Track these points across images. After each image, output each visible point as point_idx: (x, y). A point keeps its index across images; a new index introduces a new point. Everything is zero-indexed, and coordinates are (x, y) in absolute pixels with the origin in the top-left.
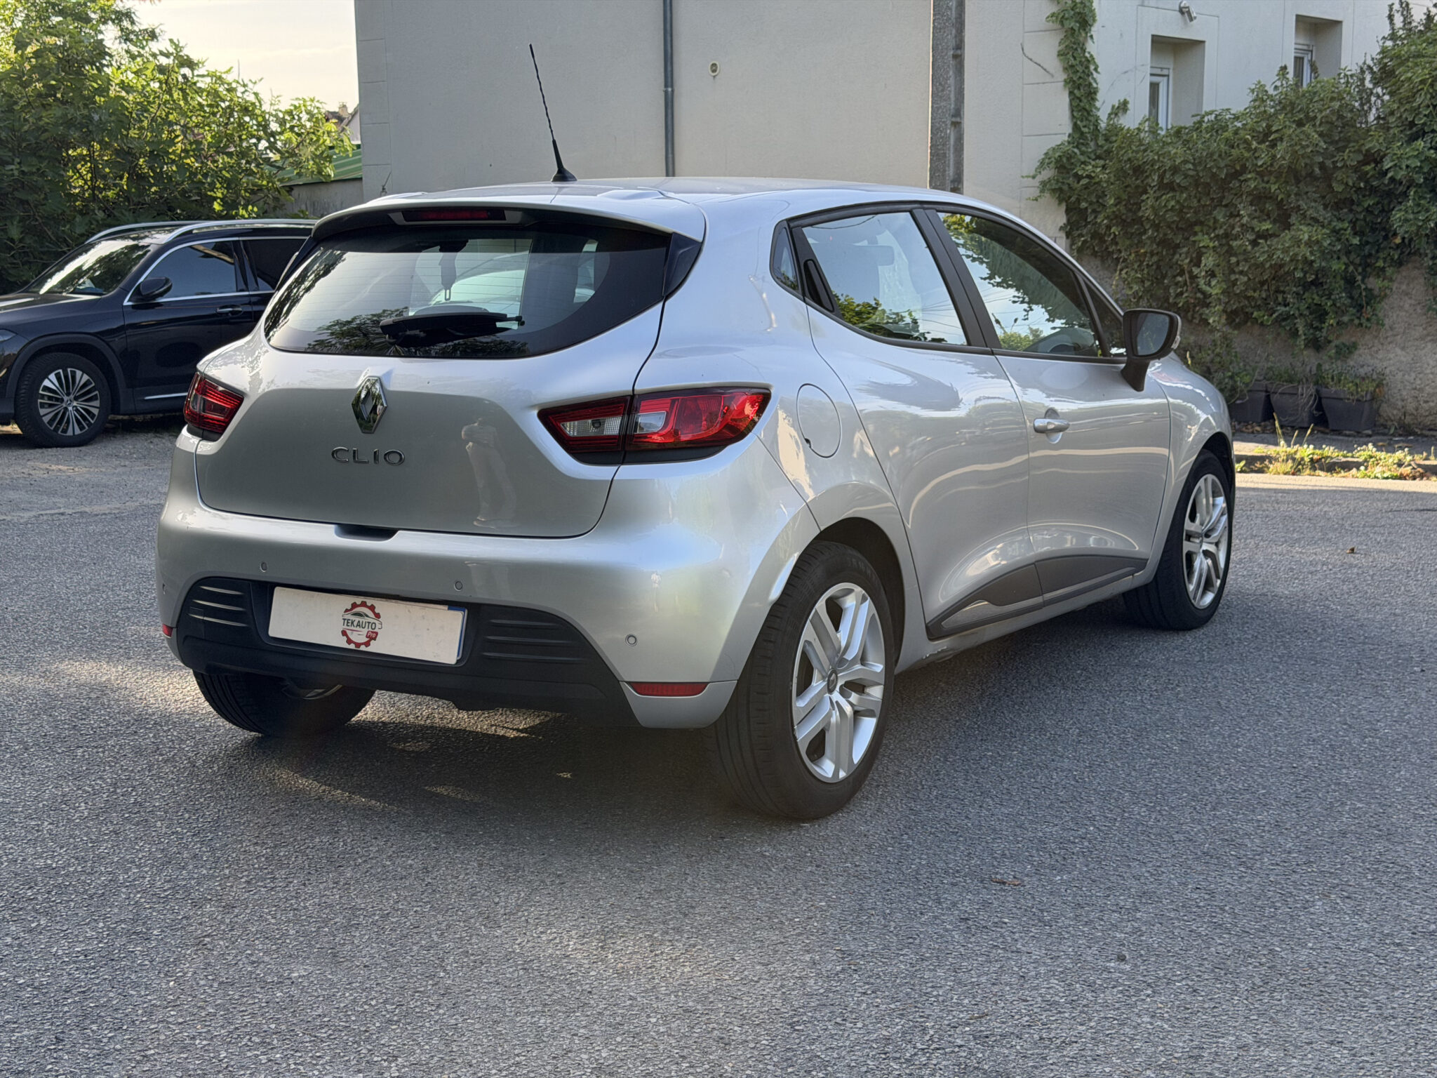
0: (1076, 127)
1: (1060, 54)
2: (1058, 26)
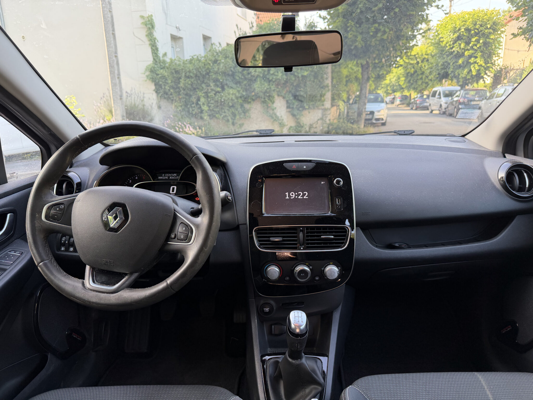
0: (154, 59)
1: (147, 36)
2: (144, 26)
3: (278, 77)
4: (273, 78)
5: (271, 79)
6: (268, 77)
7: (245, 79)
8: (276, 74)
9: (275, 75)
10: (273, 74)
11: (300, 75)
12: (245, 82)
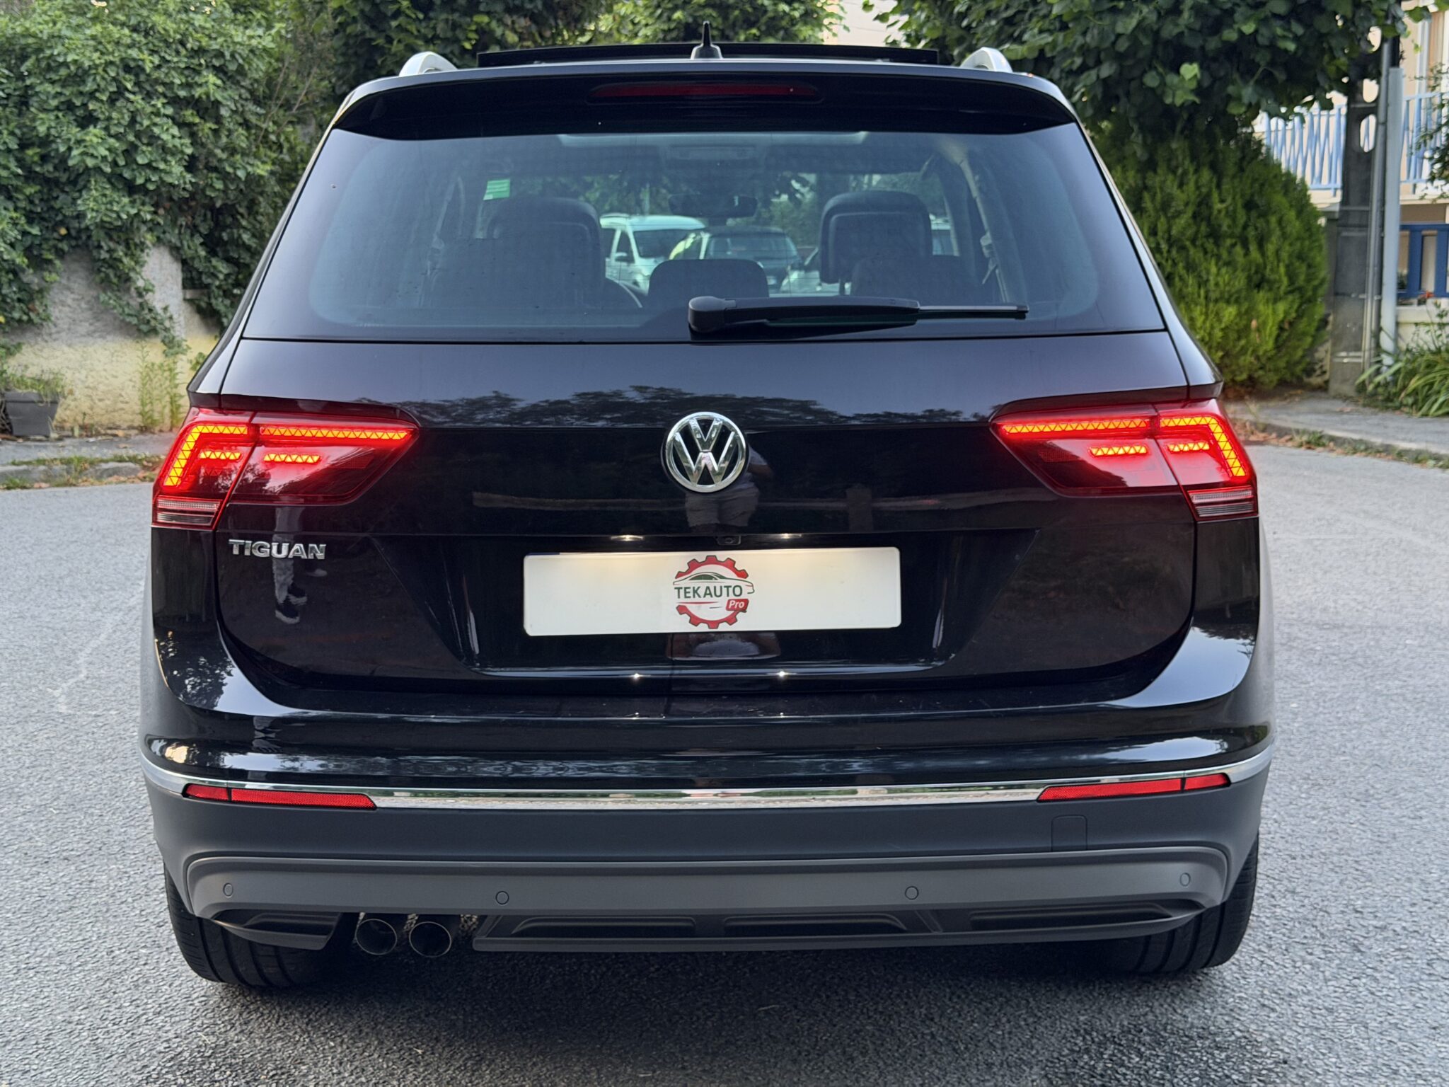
3: (169, 179)
4: (148, 180)
5: (140, 181)
6: (127, 174)
7: (30, 176)
8: (162, 166)
9: (156, 169)
10: (149, 166)
11: (241, 174)
12: (30, 190)
